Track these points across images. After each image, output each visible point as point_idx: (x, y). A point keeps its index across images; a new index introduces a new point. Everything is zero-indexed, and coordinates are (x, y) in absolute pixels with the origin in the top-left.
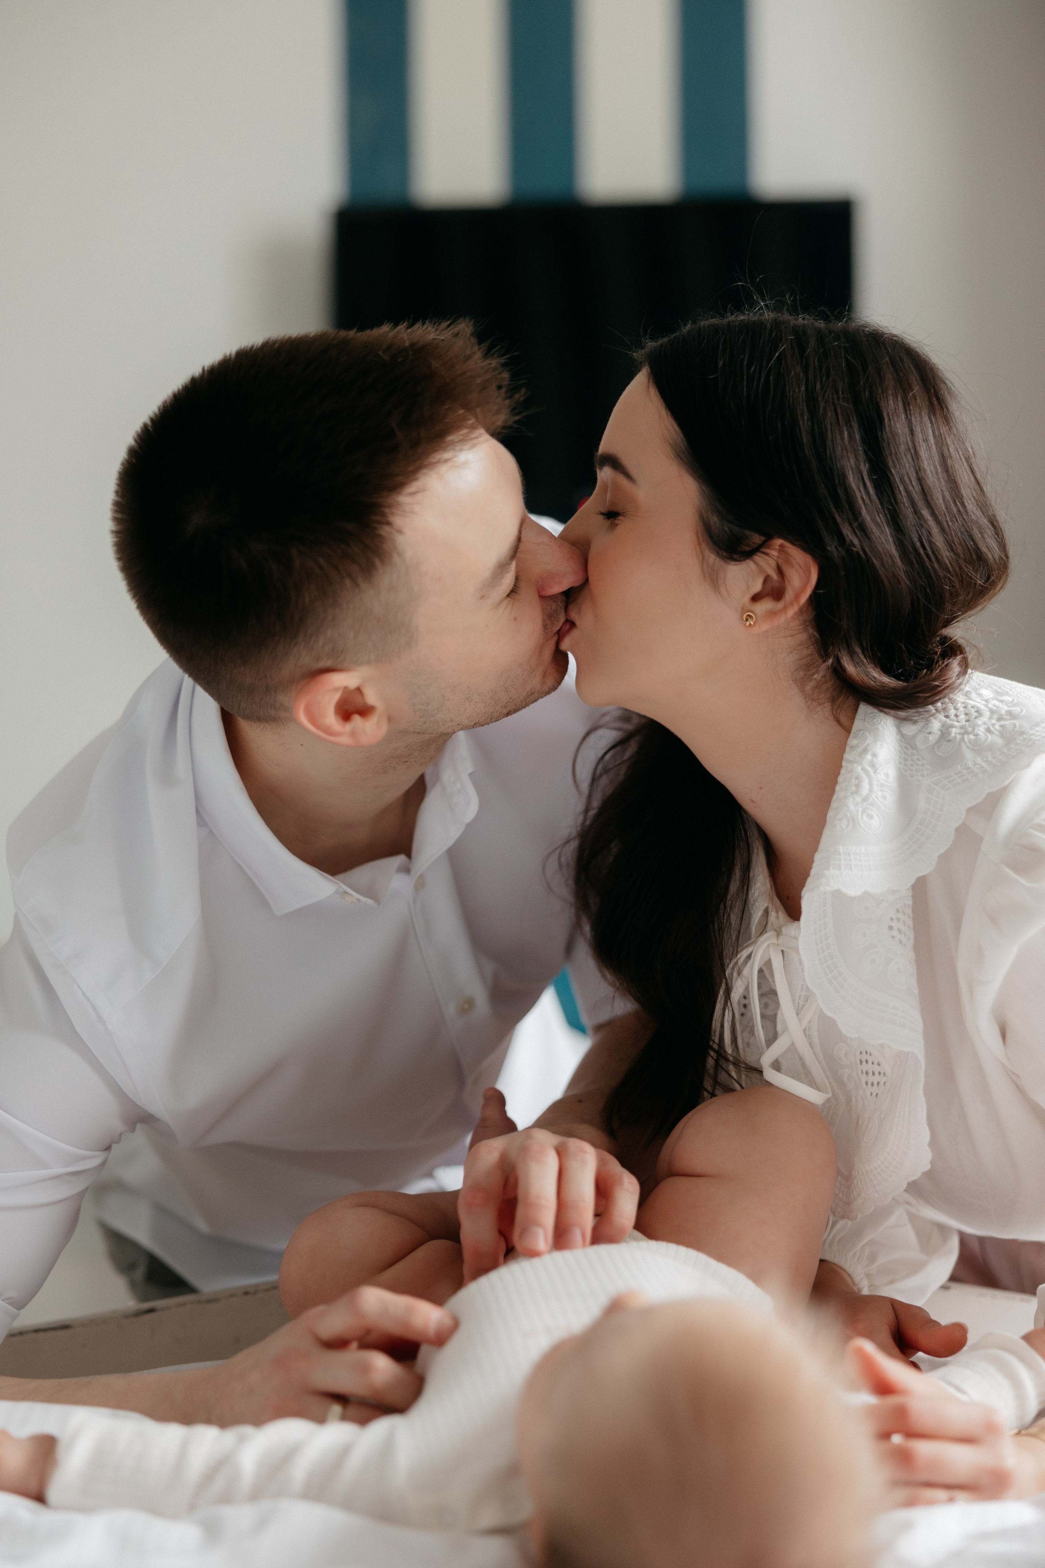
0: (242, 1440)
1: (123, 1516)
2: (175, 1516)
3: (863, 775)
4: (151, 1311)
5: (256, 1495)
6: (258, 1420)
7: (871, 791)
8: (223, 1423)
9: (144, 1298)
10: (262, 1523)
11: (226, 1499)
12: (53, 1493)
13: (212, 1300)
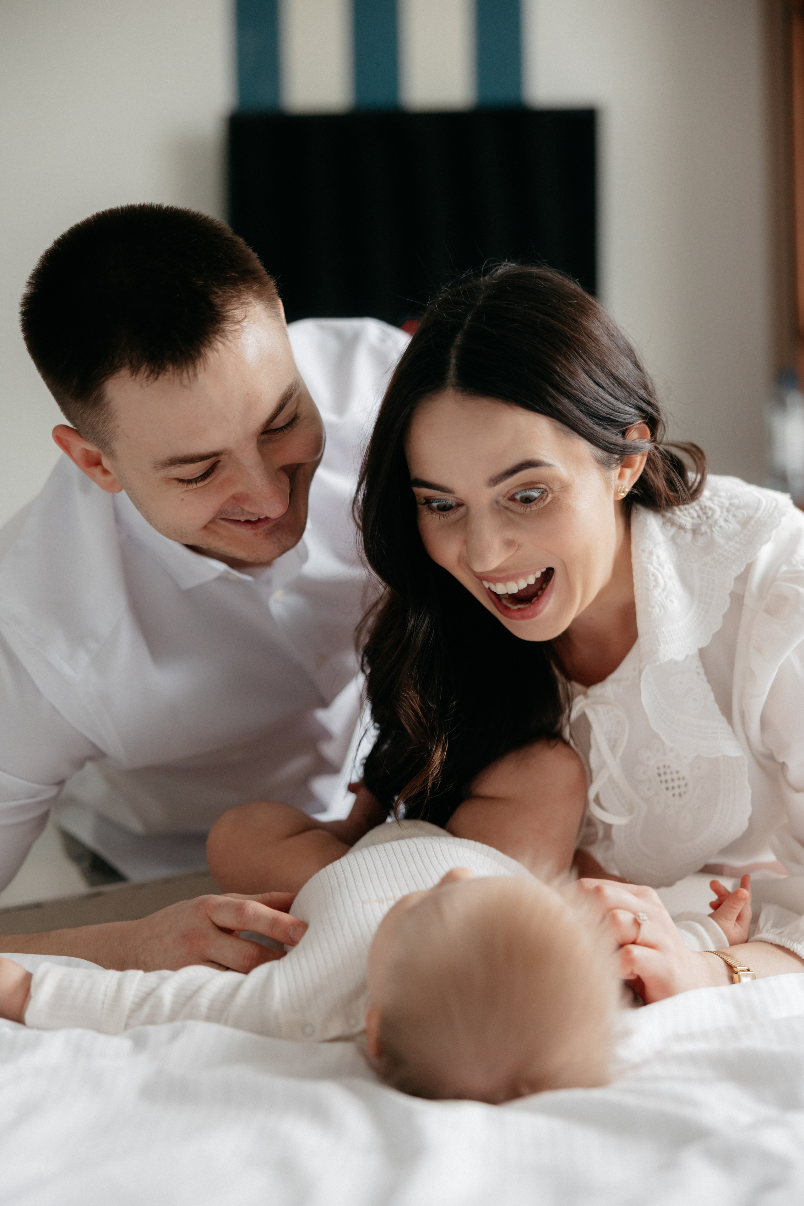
0: (163, 979)
1: (77, 1032)
2: (115, 1034)
3: (656, 572)
4: (99, 894)
5: (172, 1018)
6: (176, 966)
7: (665, 583)
8: (147, 968)
9: (92, 883)
10: (174, 1037)
11: (151, 1021)
12: (28, 1016)
13: (142, 886)
